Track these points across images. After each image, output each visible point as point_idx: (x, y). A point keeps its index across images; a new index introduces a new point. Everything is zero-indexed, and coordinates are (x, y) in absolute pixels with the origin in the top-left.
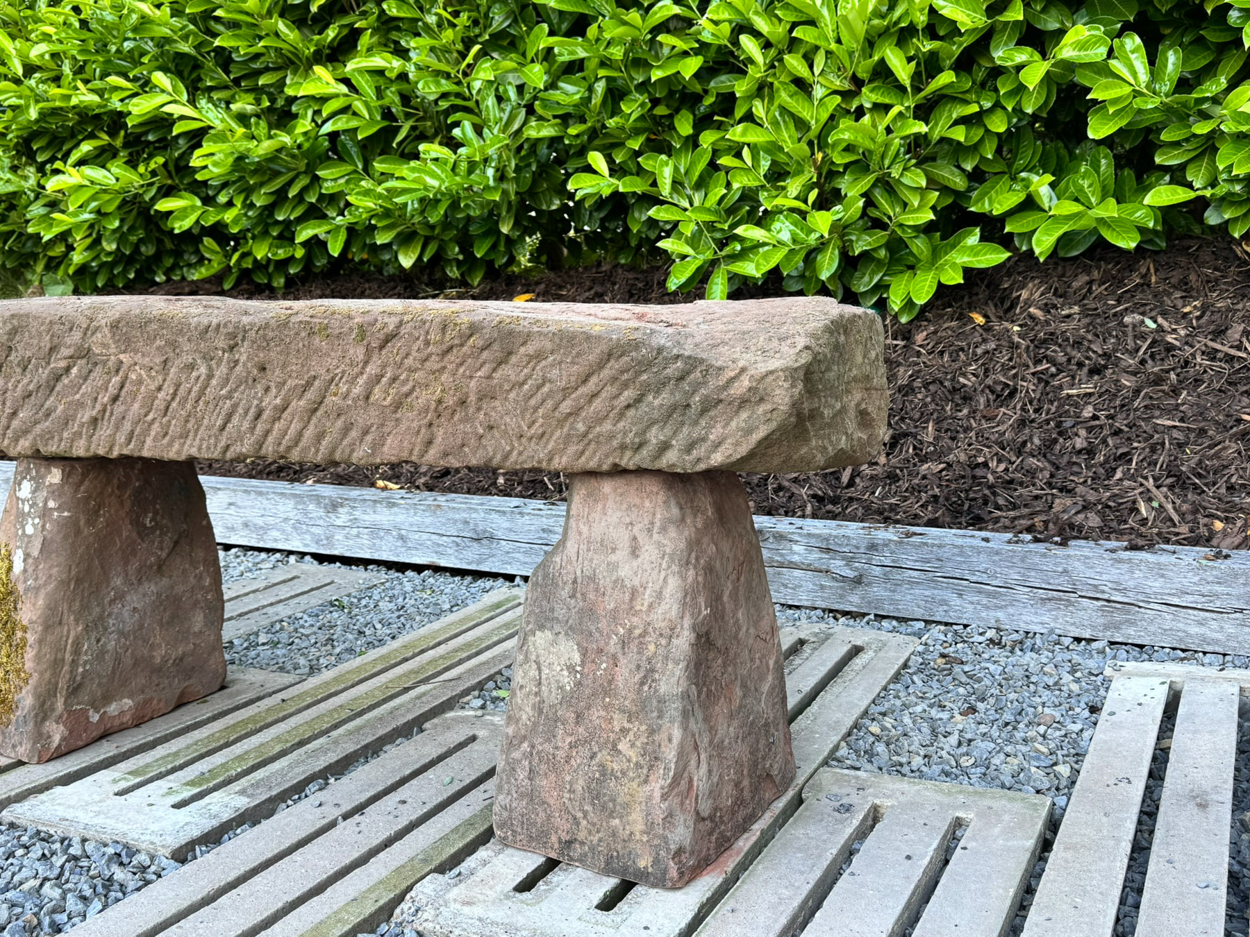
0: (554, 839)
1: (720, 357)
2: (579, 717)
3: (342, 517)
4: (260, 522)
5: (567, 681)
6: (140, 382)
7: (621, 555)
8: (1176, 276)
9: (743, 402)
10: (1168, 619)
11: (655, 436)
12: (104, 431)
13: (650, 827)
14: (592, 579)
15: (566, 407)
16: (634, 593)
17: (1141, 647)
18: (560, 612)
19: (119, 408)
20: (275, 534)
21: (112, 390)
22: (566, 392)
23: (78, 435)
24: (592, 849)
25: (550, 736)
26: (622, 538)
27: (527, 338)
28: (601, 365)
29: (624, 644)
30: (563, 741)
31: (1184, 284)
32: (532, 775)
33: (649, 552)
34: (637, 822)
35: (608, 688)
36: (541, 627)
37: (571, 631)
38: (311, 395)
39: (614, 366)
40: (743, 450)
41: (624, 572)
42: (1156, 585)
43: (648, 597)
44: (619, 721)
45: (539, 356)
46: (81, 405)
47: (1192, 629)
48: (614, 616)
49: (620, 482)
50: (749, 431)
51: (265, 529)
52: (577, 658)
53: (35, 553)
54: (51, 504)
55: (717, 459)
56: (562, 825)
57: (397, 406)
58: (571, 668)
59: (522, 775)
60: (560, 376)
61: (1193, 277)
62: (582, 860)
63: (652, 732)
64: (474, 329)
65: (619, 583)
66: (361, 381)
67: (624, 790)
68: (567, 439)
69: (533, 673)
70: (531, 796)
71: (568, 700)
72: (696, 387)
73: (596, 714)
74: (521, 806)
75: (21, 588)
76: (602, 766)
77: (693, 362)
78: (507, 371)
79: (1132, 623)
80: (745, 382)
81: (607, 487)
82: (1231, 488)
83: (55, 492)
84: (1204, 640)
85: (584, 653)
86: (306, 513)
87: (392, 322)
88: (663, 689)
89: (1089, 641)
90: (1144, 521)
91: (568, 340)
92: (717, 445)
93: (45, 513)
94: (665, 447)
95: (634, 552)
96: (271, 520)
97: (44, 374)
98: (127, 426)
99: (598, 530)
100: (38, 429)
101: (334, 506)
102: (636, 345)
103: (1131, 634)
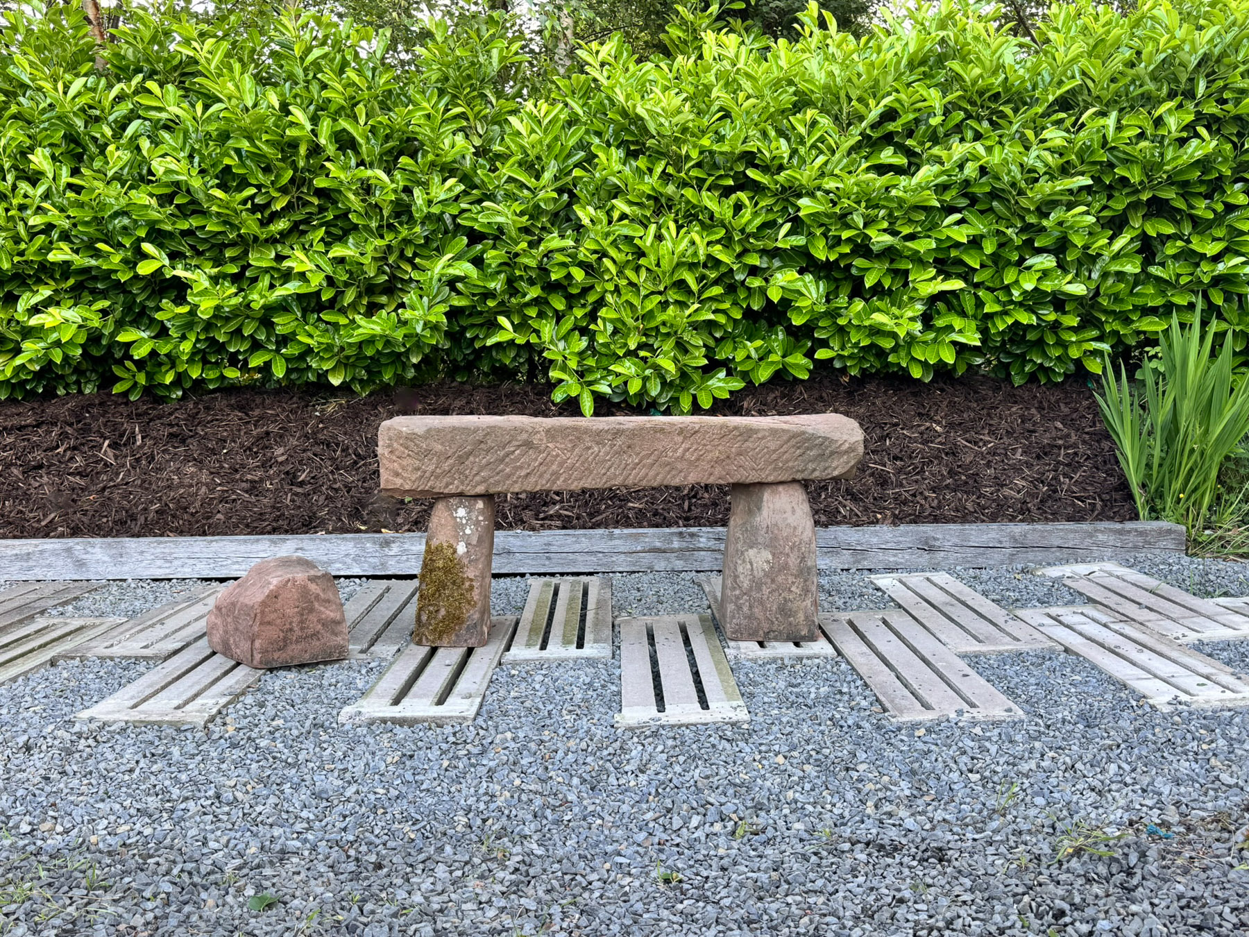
0: (761, 632)
1: (835, 436)
2: (773, 581)
3: (395, 549)
4: (325, 559)
5: (766, 567)
6: (558, 455)
7: (789, 514)
8: (816, 394)
9: (846, 452)
10: (881, 556)
11: (811, 466)
12: (532, 479)
13: (807, 618)
14: (776, 525)
15: (774, 456)
16: (795, 528)
17: (870, 570)
18: (760, 540)
19: (542, 468)
20: (338, 565)
21: (540, 460)
22: (775, 451)
23: (516, 482)
24: (780, 632)
25: (759, 589)
26: (788, 508)
27: (757, 431)
28: (789, 440)
29: (791, 548)
30: (766, 591)
31: (821, 398)
32: (751, 607)
33: (799, 512)
34: (801, 616)
35: (786, 567)
36: (751, 547)
37: (766, 547)
38: (653, 457)
39: (793, 442)
40: (843, 471)
41: (790, 521)
42: (875, 540)
43: (800, 529)
44: (791, 579)
45: (763, 438)
46: (521, 467)
47: (891, 559)
48: (787, 539)
49: (786, 486)
50: (847, 463)
51: (330, 562)
52: (770, 557)
53: (474, 541)
54: (481, 518)
55: (836, 473)
56: (766, 626)
57: (698, 460)
58: (768, 562)
59: (745, 609)
60: (772, 445)
61: (824, 395)
62: (776, 639)
63: (805, 581)
64: (736, 428)
65: (788, 525)
66: (680, 451)
67: (794, 606)
68: (775, 469)
69: (749, 566)
70: (750, 617)
71: (766, 575)
72: (827, 447)
73: (780, 579)
74: (744, 622)
75: (466, 561)
76: (785, 598)
77: (826, 438)
78: (747, 444)
79: (865, 559)
80: (847, 445)
81: (781, 488)
82: (875, 499)
83: (481, 512)
84: (897, 563)
85: (774, 555)
86: (363, 549)
87: (697, 427)
88: (809, 564)
89: (847, 570)
90: (845, 517)
91: (774, 432)
92: (835, 469)
93: (477, 523)
94: (814, 470)
95: (794, 511)
96: (335, 557)
97: (501, 453)
98: (547, 476)
99: (778, 506)
100: (492, 480)
101: (387, 543)
102: (804, 433)
103: (866, 564)
